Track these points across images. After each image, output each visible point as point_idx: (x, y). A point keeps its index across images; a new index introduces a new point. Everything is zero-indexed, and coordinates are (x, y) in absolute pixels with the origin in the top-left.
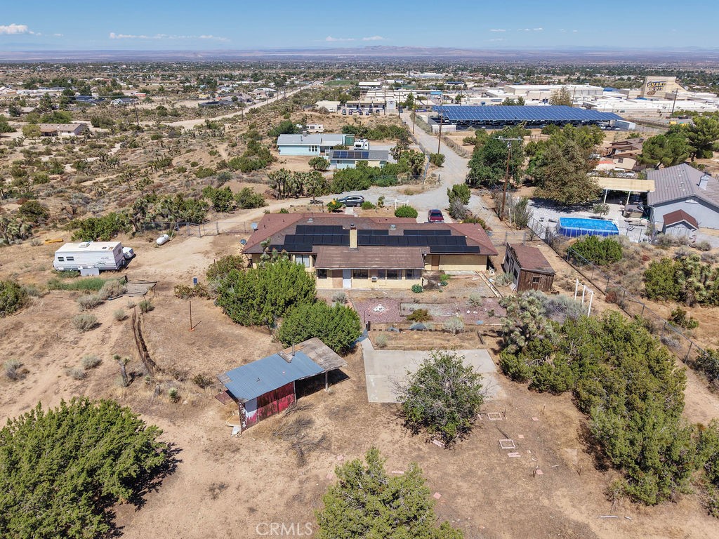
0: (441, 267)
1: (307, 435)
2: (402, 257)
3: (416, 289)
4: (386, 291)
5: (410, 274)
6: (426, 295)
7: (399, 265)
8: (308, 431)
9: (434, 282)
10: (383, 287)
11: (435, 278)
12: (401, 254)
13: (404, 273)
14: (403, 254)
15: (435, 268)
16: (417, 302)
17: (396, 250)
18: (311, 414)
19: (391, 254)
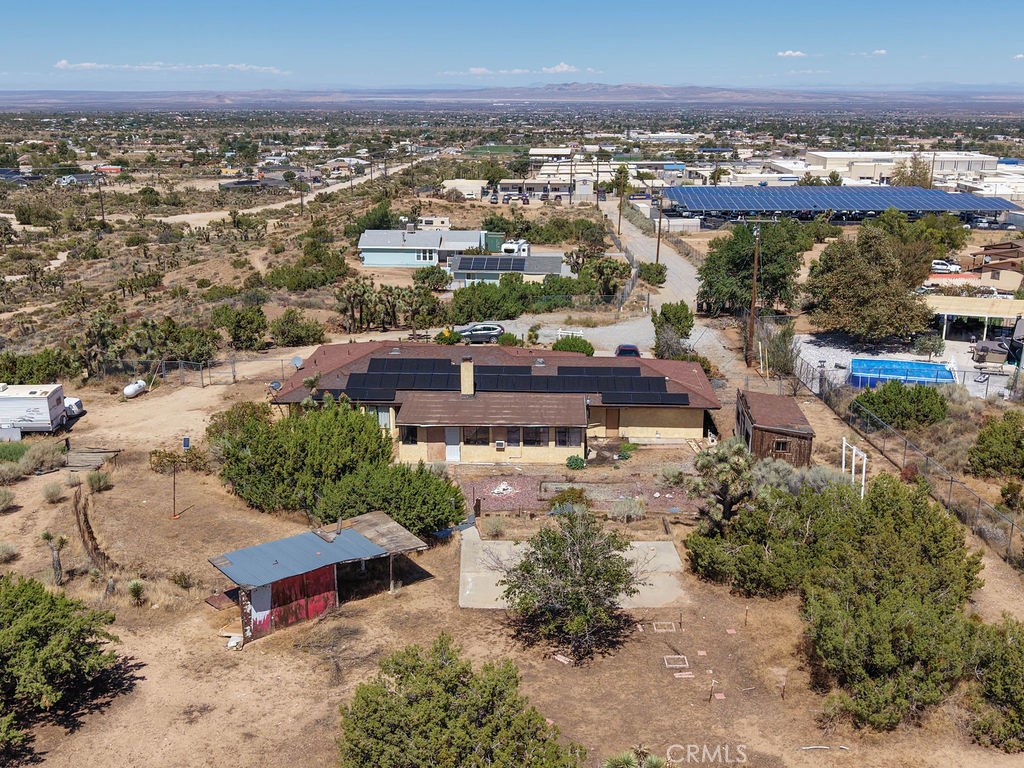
0: (622, 431)
1: (351, 648)
2: (549, 409)
3: (574, 464)
4: (522, 465)
5: (564, 436)
6: (590, 473)
7: (544, 420)
8: (353, 643)
9: (607, 454)
10: (517, 461)
11: (610, 448)
12: (549, 404)
13: (552, 433)
14: (553, 404)
15: (612, 433)
16: (571, 480)
17: (541, 399)
18: (362, 623)
19: (533, 404)
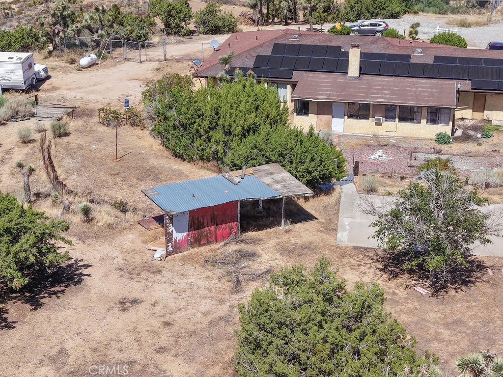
0: (487, 114)
1: (249, 267)
2: (424, 92)
3: (442, 139)
4: (396, 138)
5: (435, 115)
6: (456, 148)
7: (418, 101)
8: (250, 263)
9: (471, 133)
10: (392, 134)
11: (475, 128)
12: (423, 88)
13: (425, 112)
14: (428, 88)
15: (478, 115)
16: (438, 152)
17: (418, 83)
18: (258, 249)
19: (409, 87)
